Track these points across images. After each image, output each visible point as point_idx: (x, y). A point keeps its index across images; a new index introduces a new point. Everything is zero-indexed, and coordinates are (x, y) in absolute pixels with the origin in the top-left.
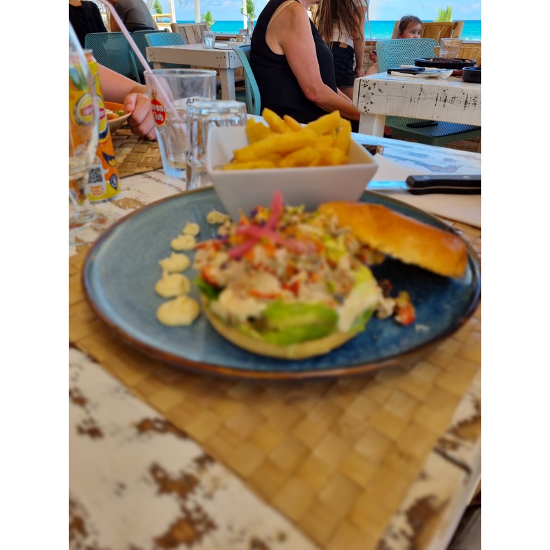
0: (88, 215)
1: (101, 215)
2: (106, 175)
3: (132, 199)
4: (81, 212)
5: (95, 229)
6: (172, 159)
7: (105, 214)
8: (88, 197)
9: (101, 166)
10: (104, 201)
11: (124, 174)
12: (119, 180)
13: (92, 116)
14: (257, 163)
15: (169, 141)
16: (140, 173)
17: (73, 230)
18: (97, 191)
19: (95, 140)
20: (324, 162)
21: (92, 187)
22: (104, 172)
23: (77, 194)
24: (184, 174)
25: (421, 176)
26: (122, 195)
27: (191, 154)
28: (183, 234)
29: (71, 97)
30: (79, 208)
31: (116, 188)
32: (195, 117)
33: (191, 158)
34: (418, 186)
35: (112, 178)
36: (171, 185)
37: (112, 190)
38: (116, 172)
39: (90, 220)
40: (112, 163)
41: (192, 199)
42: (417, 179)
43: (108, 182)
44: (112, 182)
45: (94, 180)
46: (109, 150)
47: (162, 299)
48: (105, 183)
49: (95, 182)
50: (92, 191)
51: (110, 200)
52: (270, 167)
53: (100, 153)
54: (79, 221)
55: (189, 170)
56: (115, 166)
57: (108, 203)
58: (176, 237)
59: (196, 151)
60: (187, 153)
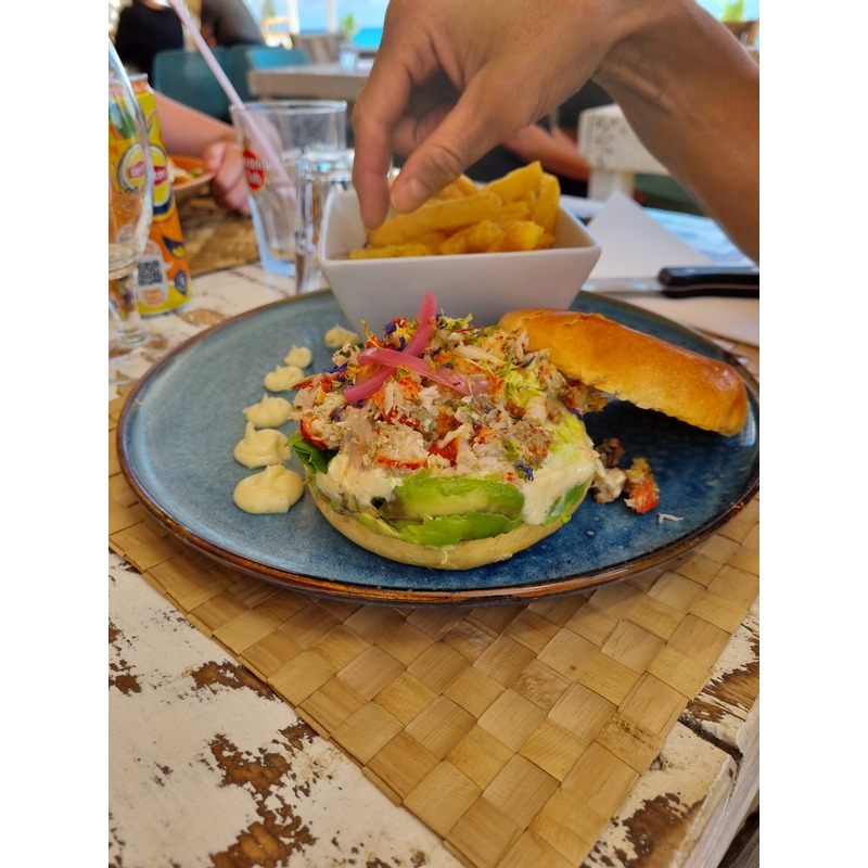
0: (136, 336)
1: (159, 335)
2: (168, 273)
3: (209, 311)
4: (126, 332)
5: (149, 359)
6: (275, 244)
7: (166, 334)
8: (137, 308)
9: (159, 258)
10: (166, 314)
11: (198, 271)
12: (189, 280)
13: (142, 178)
14: (401, 248)
15: (270, 217)
16: (226, 269)
17: (114, 360)
18: (153, 298)
19: (146, 217)
20: (509, 246)
21: (146, 292)
22: (164, 267)
23: (120, 303)
24: (292, 269)
25: (682, 269)
26: (193, 304)
27: (304, 236)
28: (285, 365)
29: (113, 150)
30: (122, 325)
31: (184, 293)
32: (309, 177)
33: (303, 242)
34: (677, 285)
35: (178, 277)
36: (272, 287)
37: (178, 296)
38: (184, 267)
39: (140, 343)
40: (178, 252)
41: (303, 308)
42: (676, 274)
43: (172, 283)
44: (177, 284)
45: (150, 280)
46: (174, 232)
47: (245, 470)
48: (167, 285)
49: (150, 283)
50: (146, 298)
51: (175, 312)
52: (424, 254)
53: (159, 237)
54: (122, 346)
55: (300, 261)
56: (184, 257)
57: (172, 317)
58: (273, 369)
59: (310, 231)
60: (297, 235)
